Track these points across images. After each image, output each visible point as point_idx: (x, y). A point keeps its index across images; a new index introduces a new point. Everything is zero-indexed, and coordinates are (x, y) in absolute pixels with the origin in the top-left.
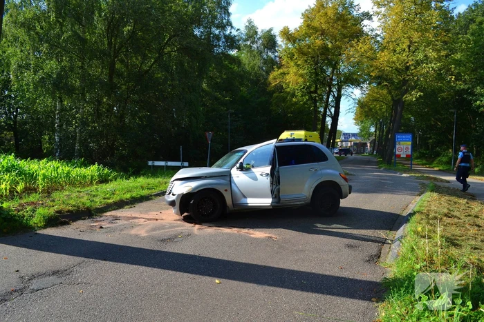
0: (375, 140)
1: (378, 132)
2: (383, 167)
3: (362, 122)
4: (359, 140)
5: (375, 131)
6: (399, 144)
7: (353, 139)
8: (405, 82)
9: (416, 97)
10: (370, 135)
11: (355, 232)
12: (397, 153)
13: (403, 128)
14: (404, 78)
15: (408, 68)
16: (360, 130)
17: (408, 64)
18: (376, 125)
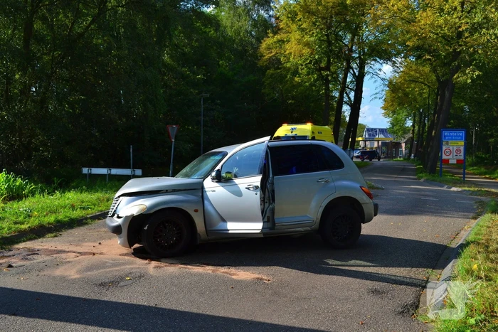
0: (412, 138)
1: (417, 128)
2: (424, 177)
3: (394, 112)
4: (390, 139)
5: (413, 126)
6: (447, 144)
7: (381, 136)
8: (456, 55)
9: (472, 78)
10: (405, 131)
11: (383, 271)
12: (444, 157)
13: (452, 121)
14: (455, 50)
15: (460, 35)
16: (391, 124)
17: (461, 30)
18: (415, 116)
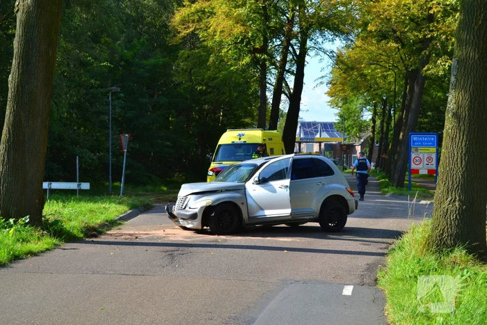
0: (372, 139)
1: (378, 122)
2: (390, 191)
3: (345, 100)
4: (338, 139)
5: (373, 120)
6: (417, 150)
7: (325, 135)
8: (425, 42)
9: (444, 70)
10: (361, 127)
12: (413, 166)
13: (430, 113)
14: (425, 36)
15: (431, 18)
16: (341, 116)
17: (431, 12)
18: (375, 106)
